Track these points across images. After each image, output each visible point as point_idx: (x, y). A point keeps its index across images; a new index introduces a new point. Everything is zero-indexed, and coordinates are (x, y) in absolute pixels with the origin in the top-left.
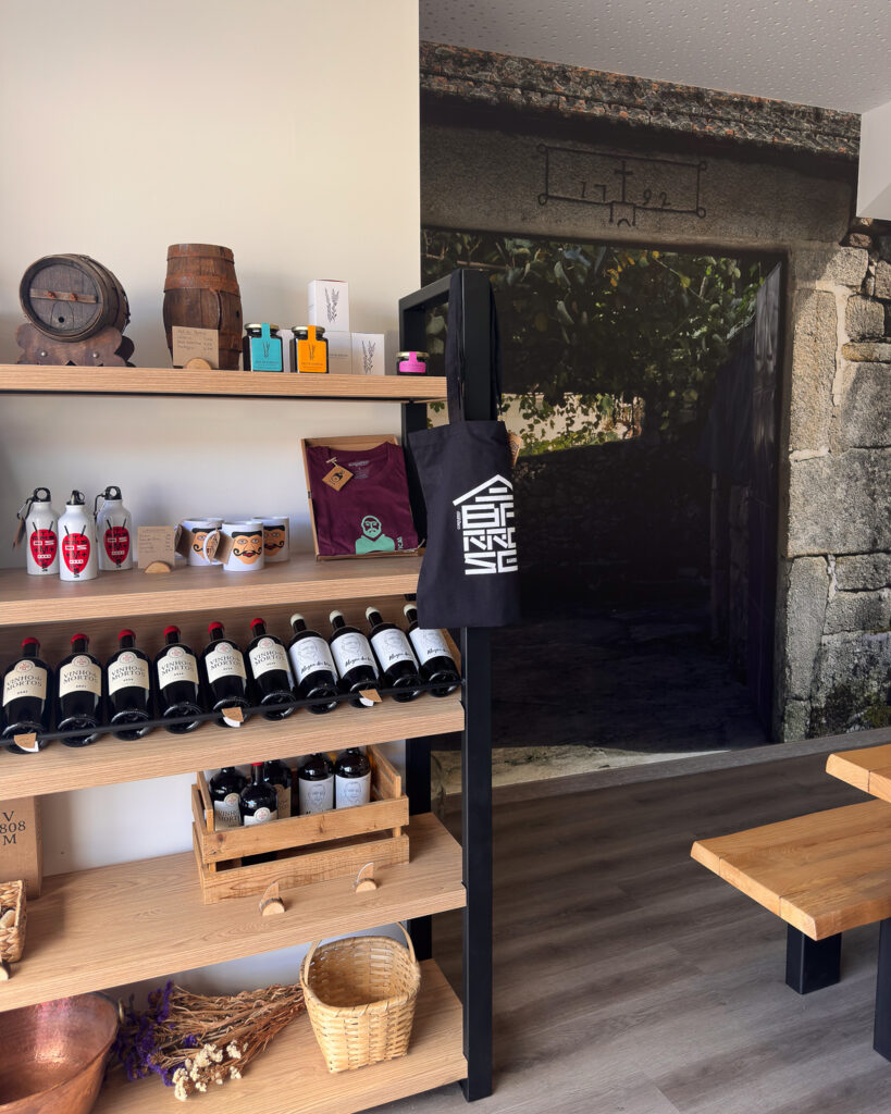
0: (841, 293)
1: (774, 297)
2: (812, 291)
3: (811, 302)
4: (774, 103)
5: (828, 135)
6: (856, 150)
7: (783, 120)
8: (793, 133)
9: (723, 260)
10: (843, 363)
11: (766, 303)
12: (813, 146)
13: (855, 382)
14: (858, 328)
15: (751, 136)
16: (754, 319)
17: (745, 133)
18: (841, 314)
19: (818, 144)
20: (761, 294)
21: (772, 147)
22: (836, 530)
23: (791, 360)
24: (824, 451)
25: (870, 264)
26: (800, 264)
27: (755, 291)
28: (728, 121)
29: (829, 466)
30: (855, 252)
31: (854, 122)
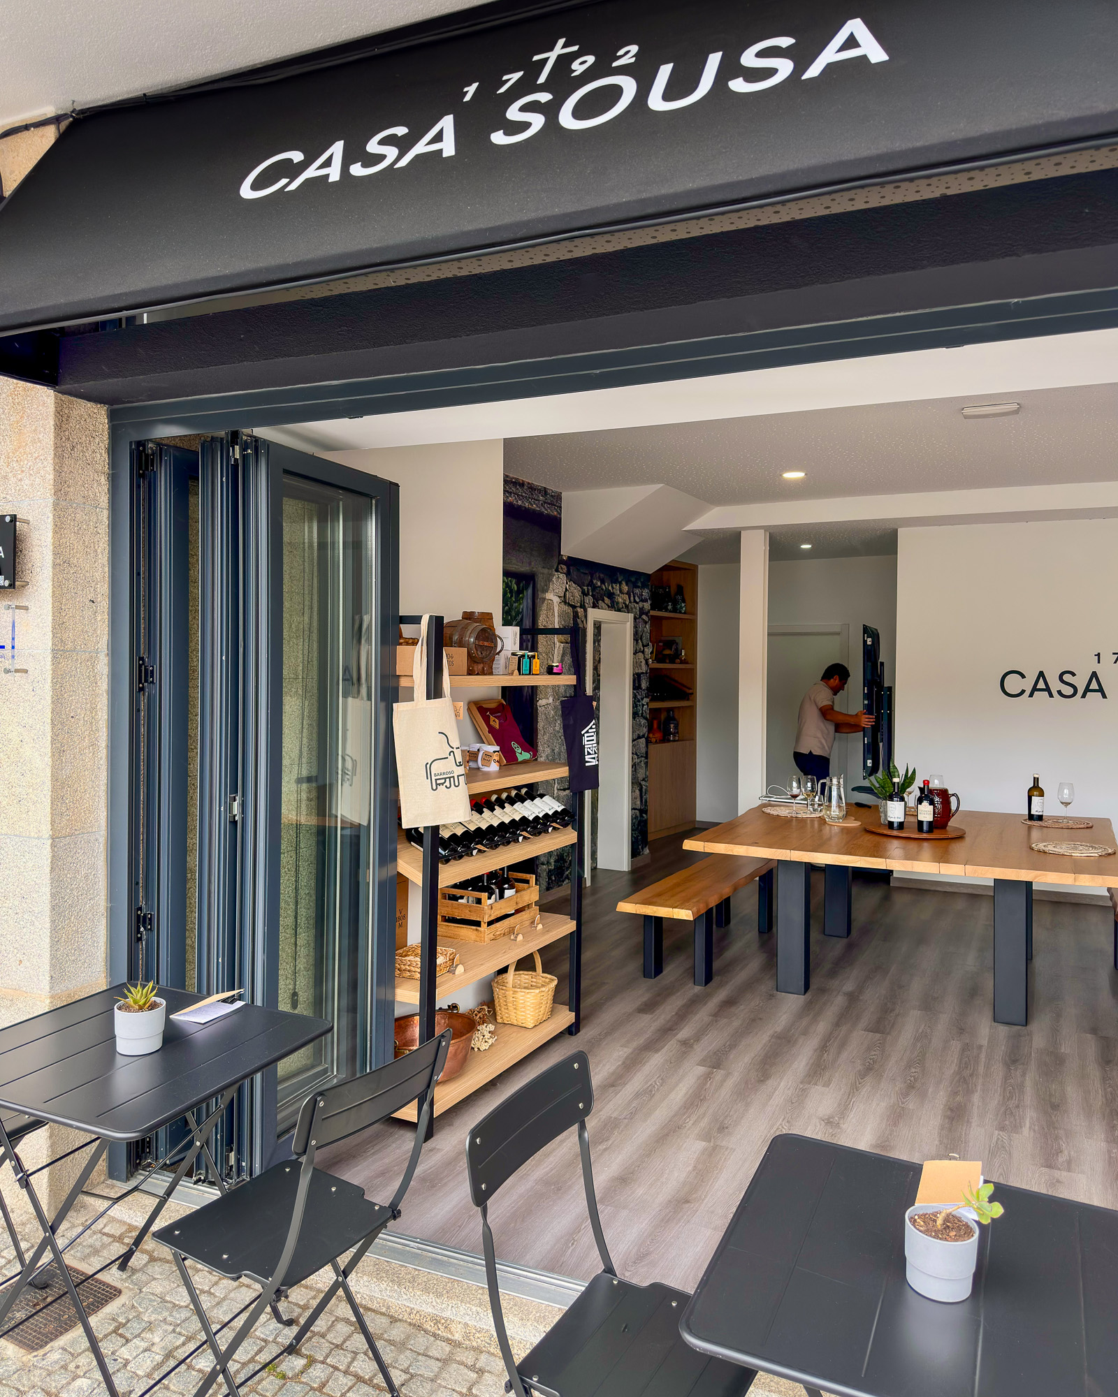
0: (556, 600)
1: (530, 601)
2: (545, 599)
3: (544, 607)
4: (529, 483)
5: (549, 504)
6: (560, 514)
7: (532, 494)
8: (536, 502)
9: (510, 579)
10: (558, 644)
11: (527, 607)
12: (543, 510)
13: (562, 656)
14: (563, 623)
15: (520, 503)
16: (522, 616)
17: (517, 502)
18: (556, 614)
19: (546, 510)
20: (525, 601)
21: (527, 510)
22: (557, 750)
23: (537, 643)
24: (551, 700)
25: (567, 583)
26: (540, 583)
27: (522, 598)
28: (511, 493)
29: (553, 710)
30: (561, 576)
31: (558, 497)
